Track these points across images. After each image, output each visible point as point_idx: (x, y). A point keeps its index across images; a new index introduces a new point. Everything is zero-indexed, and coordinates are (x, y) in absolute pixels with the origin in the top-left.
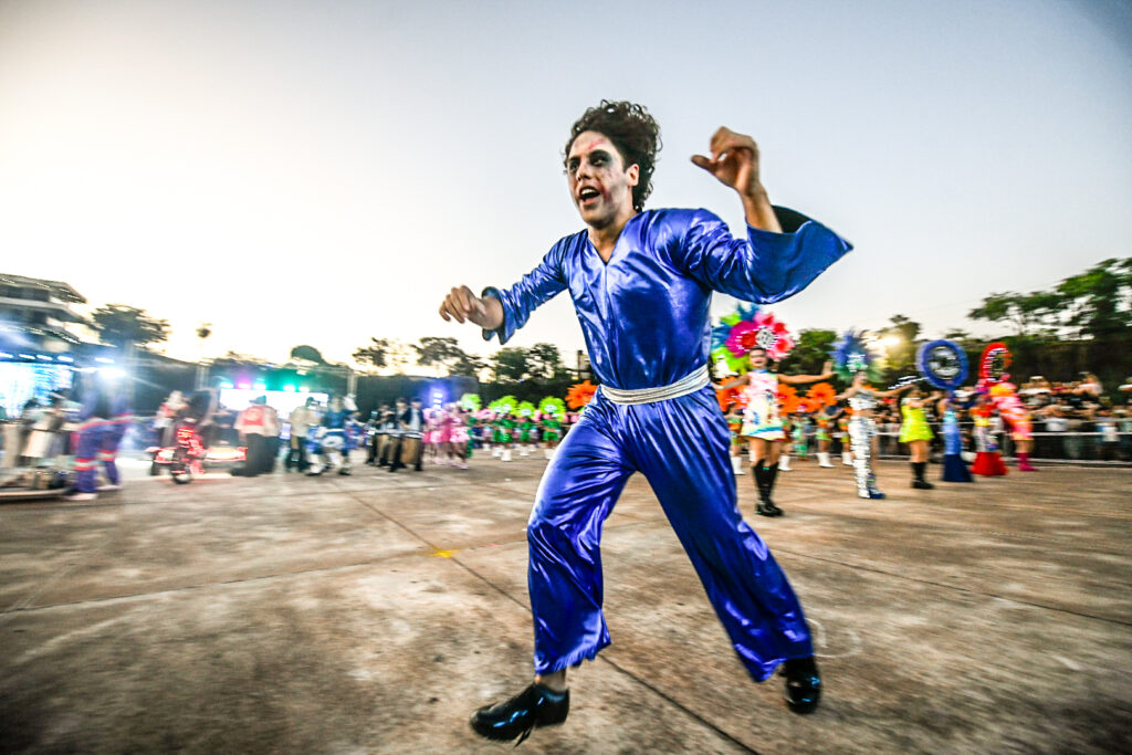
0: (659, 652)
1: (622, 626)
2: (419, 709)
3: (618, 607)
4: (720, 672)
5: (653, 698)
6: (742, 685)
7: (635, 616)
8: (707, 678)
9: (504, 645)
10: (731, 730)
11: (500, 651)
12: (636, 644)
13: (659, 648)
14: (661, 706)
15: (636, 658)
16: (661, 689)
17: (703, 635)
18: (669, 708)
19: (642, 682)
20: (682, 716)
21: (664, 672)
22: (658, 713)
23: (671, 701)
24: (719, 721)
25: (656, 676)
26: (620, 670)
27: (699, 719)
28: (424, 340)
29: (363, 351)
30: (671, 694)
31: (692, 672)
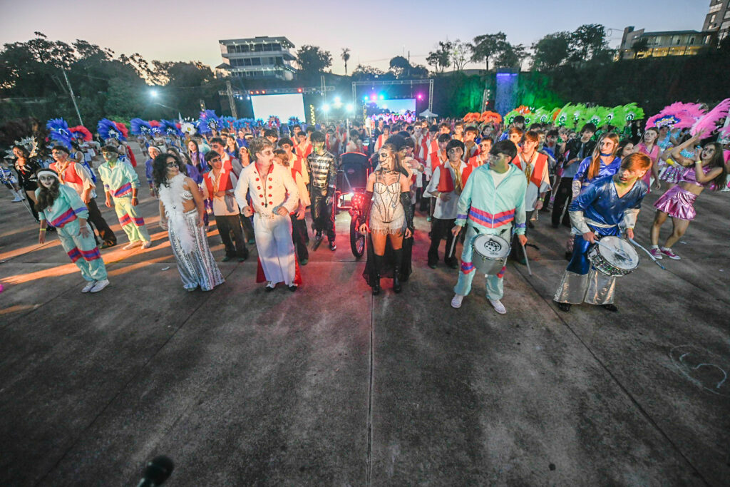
0: (617, 356)
1: (602, 336)
2: (515, 345)
3: (602, 325)
4: (646, 377)
5: (608, 376)
6: (654, 387)
7: (611, 333)
8: (637, 377)
9: (544, 328)
10: (638, 401)
11: (542, 331)
12: (608, 349)
13: (618, 354)
14: (610, 380)
15: (605, 356)
16: (612, 373)
17: (646, 356)
18: (613, 381)
19: (605, 367)
20: (618, 387)
21: (617, 367)
22: (608, 382)
23: (616, 380)
24: (634, 396)
25: (613, 367)
26: (595, 358)
27: (626, 391)
28: (477, 39)
29: (434, 55)
30: (617, 377)
31: (631, 372)
